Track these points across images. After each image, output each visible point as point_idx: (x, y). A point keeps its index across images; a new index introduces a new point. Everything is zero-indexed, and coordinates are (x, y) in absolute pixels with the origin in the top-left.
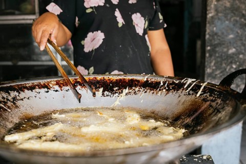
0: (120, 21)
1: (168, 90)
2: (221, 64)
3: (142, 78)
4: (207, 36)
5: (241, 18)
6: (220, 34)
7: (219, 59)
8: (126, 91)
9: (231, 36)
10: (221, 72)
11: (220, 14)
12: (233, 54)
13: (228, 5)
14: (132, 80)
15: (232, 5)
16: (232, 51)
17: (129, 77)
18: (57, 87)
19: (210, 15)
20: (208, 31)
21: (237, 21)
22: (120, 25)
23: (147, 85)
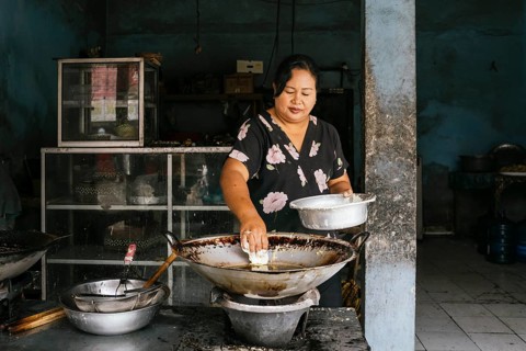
0: (303, 179)
1: (313, 247)
2: (385, 215)
3: (291, 236)
4: (367, 180)
5: (407, 158)
6: (382, 176)
7: (382, 208)
8: (278, 247)
9: (397, 180)
10: (386, 224)
11: (381, 153)
12: (399, 201)
13: (391, 142)
14: (283, 238)
15: (395, 142)
16: (397, 198)
17: (280, 235)
18: (221, 244)
19: (368, 155)
20: (367, 173)
21: (402, 161)
22: (303, 184)
23: (295, 242)
